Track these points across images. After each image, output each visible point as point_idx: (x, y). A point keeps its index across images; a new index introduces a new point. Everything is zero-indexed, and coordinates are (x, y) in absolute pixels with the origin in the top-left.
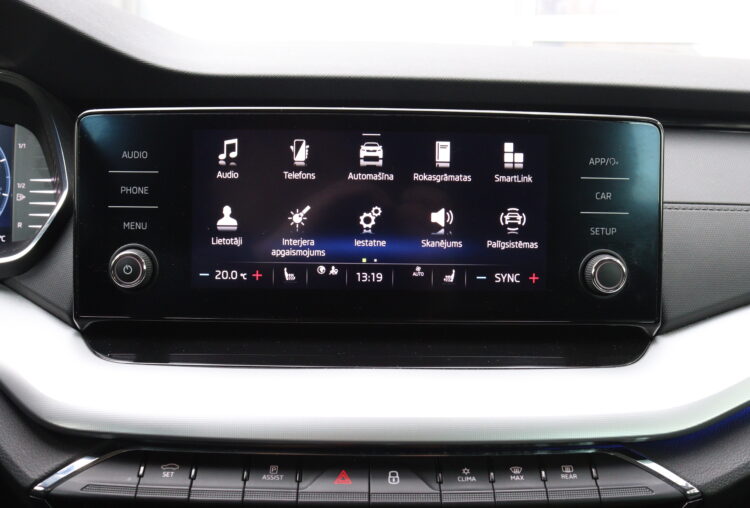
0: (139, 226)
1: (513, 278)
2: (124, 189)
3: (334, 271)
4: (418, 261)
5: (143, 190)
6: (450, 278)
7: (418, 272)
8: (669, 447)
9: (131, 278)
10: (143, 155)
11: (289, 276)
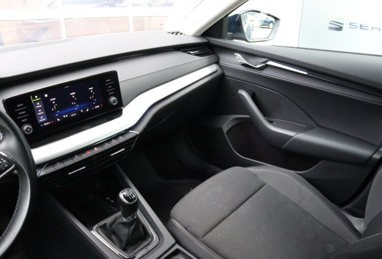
0: (25, 120)
1: (98, 107)
2: (20, 113)
3: (67, 116)
4: (81, 109)
5: (24, 112)
6: (87, 110)
7: (82, 111)
8: (132, 128)
9: (30, 131)
10: (22, 105)
11: (59, 120)
